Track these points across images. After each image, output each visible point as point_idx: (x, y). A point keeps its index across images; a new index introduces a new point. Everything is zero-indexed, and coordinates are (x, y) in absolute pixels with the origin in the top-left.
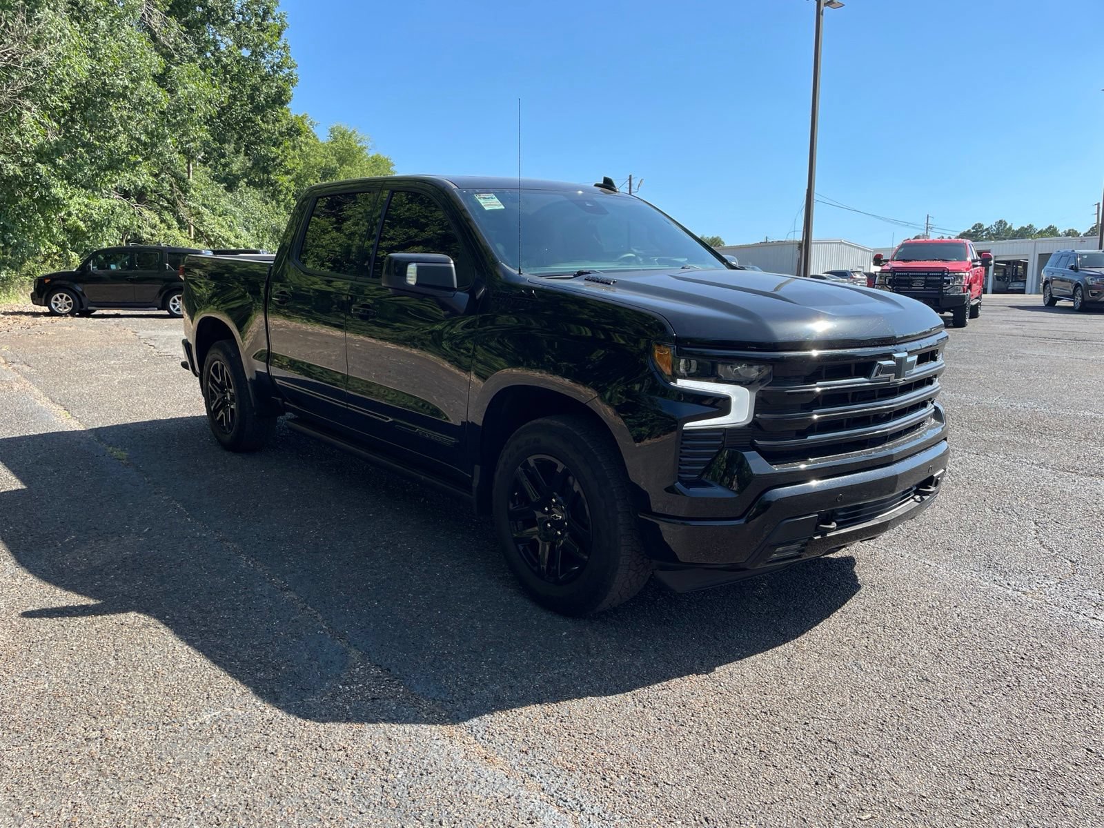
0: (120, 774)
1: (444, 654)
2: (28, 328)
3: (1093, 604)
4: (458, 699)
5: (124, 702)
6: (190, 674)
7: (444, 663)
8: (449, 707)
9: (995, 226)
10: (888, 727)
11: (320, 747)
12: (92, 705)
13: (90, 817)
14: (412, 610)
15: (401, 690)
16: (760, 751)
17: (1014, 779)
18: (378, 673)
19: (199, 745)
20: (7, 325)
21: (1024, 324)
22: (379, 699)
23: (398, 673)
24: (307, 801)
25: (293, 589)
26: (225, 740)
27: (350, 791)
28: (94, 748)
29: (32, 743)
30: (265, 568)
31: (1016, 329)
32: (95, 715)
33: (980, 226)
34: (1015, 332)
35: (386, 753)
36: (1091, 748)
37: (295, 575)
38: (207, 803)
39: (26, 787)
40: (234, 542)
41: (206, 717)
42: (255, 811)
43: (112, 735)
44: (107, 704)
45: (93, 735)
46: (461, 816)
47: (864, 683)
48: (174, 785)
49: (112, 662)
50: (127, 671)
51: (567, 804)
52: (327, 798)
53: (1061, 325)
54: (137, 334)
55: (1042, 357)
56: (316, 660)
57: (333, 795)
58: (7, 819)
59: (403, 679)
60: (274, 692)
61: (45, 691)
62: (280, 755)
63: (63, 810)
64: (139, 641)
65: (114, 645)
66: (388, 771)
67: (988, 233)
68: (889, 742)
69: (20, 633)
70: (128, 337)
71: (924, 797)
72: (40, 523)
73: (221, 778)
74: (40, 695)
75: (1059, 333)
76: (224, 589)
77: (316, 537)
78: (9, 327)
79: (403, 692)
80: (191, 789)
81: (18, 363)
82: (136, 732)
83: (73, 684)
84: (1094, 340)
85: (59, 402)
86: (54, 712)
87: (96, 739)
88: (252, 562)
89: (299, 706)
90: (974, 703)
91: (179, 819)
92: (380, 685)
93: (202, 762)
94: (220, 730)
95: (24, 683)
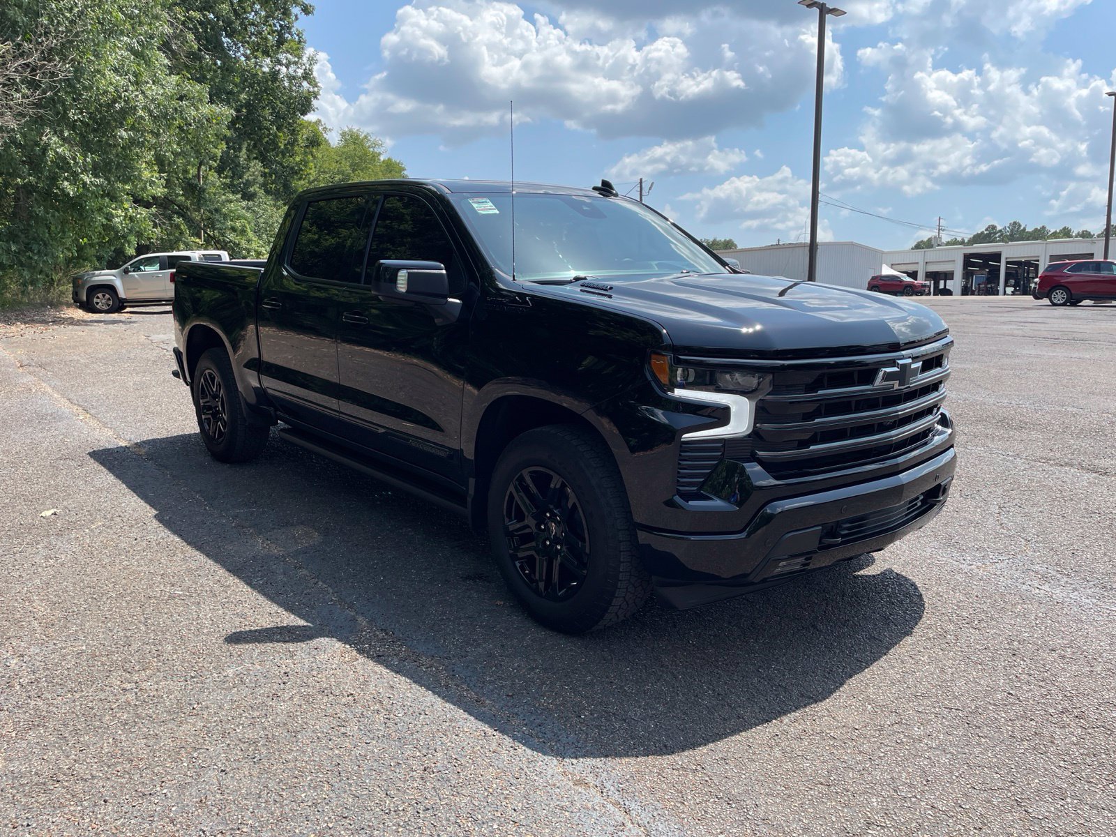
0: (154, 716)
1: (443, 619)
2: (42, 333)
3: (1039, 576)
4: (454, 656)
5: (155, 660)
6: (214, 637)
7: (443, 627)
8: (446, 662)
9: (1009, 227)
10: (833, 675)
11: (331, 693)
12: (126, 663)
13: (129, 749)
14: (415, 584)
15: (403, 649)
16: (718, 694)
17: (939, 716)
18: (383, 636)
19: (223, 693)
20: (20, 330)
21: (1026, 324)
22: (383, 656)
23: (401, 635)
24: (319, 735)
25: (305, 567)
26: (247, 689)
27: (357, 727)
28: (130, 696)
29: (74, 694)
30: (279, 549)
31: (1018, 329)
32: (130, 670)
33: (994, 227)
34: (1016, 332)
35: (390, 698)
36: (1011, 692)
37: (308, 555)
38: (232, 737)
39: (71, 729)
40: (250, 527)
41: (230, 672)
42: (274, 743)
43: (145, 685)
44: (139, 662)
45: (128, 686)
46: (453, 745)
47: (817, 641)
48: (202, 724)
49: (143, 628)
50: (157, 635)
51: (546, 736)
52: (337, 732)
53: (1063, 326)
54: (150, 338)
55: (1037, 356)
56: (327, 626)
57: (343, 730)
58: (56, 752)
59: (406, 640)
60: (290, 651)
61: (83, 651)
62: (295, 700)
63: (105, 745)
64: (166, 611)
65: (143, 614)
66: (390, 712)
67: (1002, 235)
68: (833, 687)
69: (57, 605)
70: (141, 340)
71: (857, 729)
72: (68, 511)
73: (243, 718)
74: (80, 654)
75: (1058, 333)
76: (242, 567)
77: (326, 523)
78: (22, 332)
79: (405, 651)
80: (218, 727)
81: (33, 366)
82: (167, 683)
83: (108, 646)
84: (1092, 339)
85: (77, 403)
86: (92, 668)
87: (132, 689)
88: (267, 545)
89: (312, 662)
90: (913, 656)
91: (208, 749)
92: (385, 645)
93: (227, 706)
94: (242, 681)
95: (64, 646)
